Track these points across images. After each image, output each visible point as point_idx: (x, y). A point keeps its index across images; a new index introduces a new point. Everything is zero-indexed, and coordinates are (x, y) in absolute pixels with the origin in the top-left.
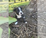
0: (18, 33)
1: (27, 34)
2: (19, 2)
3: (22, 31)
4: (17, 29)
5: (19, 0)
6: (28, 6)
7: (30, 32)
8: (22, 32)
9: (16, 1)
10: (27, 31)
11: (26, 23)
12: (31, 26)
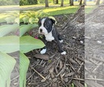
0: (45, 72)
1: (62, 76)
2: (56, 7)
3: (53, 69)
4: (42, 64)
5: (57, 3)
6: (75, 16)
7: (70, 74)
8: (51, 71)
9: (49, 5)
10: (63, 70)
11: (64, 53)
12: (73, 61)
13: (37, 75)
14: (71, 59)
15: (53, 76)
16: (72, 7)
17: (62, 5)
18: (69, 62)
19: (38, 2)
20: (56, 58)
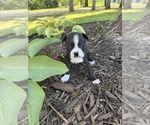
0: (67, 110)
1: (93, 118)
2: (85, 12)
3: (80, 106)
4: (64, 98)
5: (86, 5)
6: (113, 25)
7: (106, 116)
8: (77, 109)
9: (75, 8)
10: (94, 109)
12: (111, 96)
13: (56, 115)
14: (108, 92)
15: (80, 118)
16: (108, 11)
17: (93, 9)
18: (104, 96)
19: (60, 5)
20: (85, 89)
